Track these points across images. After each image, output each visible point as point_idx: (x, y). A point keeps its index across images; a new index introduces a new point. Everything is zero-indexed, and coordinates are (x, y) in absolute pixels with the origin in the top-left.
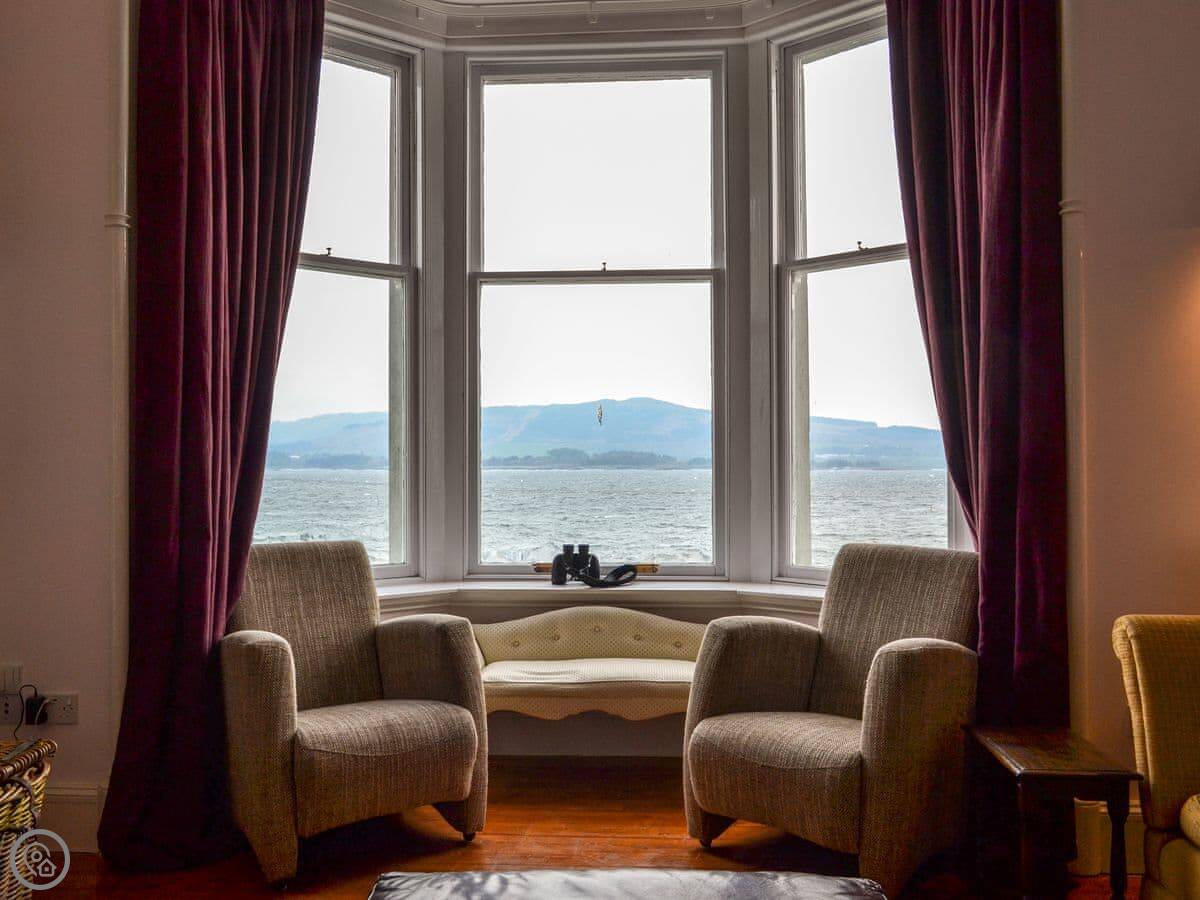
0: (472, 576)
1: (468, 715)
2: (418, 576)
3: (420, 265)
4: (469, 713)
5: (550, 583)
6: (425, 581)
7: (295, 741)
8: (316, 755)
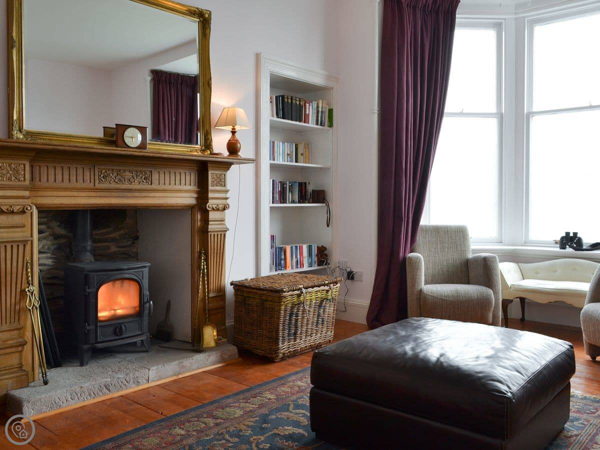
0: (525, 244)
1: (491, 292)
2: (502, 243)
3: (503, 112)
4: (492, 291)
5: (559, 248)
6: (505, 245)
7: (421, 290)
8: (427, 296)
